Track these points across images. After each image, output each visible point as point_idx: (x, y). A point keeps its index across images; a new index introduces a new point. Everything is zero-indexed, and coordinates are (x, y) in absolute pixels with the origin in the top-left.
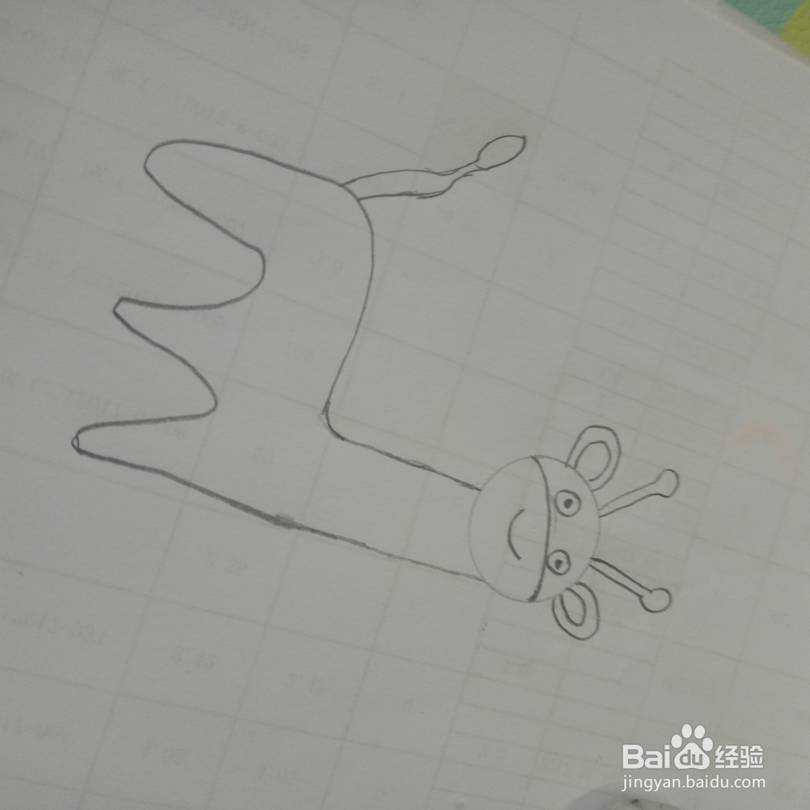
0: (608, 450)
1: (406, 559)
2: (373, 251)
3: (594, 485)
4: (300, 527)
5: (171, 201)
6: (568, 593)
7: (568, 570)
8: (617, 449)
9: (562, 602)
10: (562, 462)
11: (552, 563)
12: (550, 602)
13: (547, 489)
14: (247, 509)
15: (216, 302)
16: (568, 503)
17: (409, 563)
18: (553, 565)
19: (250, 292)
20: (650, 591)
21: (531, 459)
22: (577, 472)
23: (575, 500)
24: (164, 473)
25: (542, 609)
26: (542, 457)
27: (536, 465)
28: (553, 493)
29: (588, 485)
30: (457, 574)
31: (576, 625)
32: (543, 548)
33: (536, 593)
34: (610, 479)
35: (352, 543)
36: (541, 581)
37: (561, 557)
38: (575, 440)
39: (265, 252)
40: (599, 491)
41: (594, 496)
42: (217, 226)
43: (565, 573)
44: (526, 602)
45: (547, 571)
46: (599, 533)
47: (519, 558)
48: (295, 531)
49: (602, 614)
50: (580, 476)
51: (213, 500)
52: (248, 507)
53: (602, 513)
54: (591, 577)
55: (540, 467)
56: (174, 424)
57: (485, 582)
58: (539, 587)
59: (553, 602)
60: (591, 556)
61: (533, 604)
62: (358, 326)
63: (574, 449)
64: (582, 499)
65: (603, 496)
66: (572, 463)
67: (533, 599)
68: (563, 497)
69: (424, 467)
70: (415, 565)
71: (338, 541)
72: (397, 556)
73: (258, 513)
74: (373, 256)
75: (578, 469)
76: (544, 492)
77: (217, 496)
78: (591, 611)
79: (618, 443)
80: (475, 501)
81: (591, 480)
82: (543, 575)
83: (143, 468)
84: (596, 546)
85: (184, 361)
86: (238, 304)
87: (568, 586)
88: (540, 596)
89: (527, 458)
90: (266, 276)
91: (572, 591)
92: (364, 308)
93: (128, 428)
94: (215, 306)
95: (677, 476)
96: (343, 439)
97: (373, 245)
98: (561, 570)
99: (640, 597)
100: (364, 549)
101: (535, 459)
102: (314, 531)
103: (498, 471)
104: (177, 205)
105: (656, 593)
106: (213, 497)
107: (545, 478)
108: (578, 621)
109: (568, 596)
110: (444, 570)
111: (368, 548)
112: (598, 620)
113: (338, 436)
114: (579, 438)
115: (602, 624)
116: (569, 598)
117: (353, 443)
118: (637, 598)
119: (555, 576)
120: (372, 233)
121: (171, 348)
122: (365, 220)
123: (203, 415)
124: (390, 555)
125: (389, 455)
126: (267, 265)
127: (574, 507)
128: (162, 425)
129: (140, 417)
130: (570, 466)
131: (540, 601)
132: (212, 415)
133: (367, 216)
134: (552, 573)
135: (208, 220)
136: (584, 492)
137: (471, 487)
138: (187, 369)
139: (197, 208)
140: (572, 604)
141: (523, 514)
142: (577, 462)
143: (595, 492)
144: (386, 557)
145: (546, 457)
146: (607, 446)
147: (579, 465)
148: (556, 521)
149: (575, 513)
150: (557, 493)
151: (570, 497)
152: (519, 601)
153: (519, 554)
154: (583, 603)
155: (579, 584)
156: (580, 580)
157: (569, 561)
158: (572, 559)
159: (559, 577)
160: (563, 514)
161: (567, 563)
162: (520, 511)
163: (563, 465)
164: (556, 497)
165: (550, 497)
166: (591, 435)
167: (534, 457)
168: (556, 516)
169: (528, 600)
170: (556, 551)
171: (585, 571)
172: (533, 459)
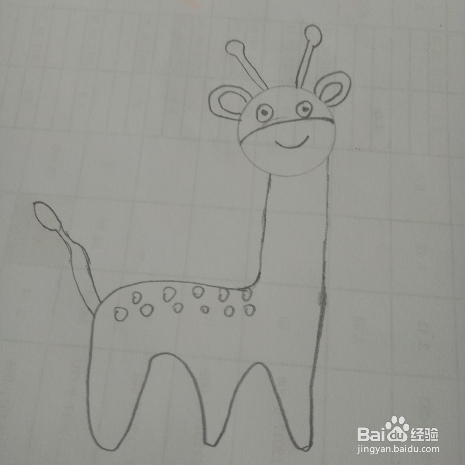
0: (223, 94)
1: (327, 213)
2: (133, 285)
3: (248, 98)
4: (324, 288)
5: (133, 427)
6: (323, 98)
7: (308, 102)
8: (221, 89)
9: (330, 100)
10: (239, 123)
11: (305, 114)
12: (331, 109)
13: (258, 129)
14: (320, 326)
15: (192, 380)
16: (264, 113)
17: (328, 210)
18: (307, 113)
19: (180, 359)
20: (309, 41)
21: (242, 146)
22: (242, 112)
23: (262, 108)
24: (311, 386)
25: (338, 113)
26: (239, 138)
27: (245, 141)
28: (260, 125)
29: (250, 102)
30: (328, 175)
31: (342, 87)
32: (297, 122)
33: (328, 119)
34: (242, 89)
35: (325, 250)
36: (319, 118)
38: (222, 119)
39: (150, 356)
41: (256, 96)
42: (141, 392)
43: (310, 103)
44: (335, 125)
45: (312, 116)
46: (279, 86)
47: (308, 137)
48: (327, 290)
49: (331, 72)
50: (244, 109)
51: (321, 349)
52: (319, 324)
53: (265, 88)
54: (309, 85)
55: (245, 138)
56: (278, 388)
57: (329, 156)
58: (323, 119)
59: (330, 107)
60: (295, 88)
61: (336, 120)
62: (184, 282)
64: (260, 104)
65: (254, 90)
66: (237, 117)
67: (332, 121)
68: (262, 118)
69: (265, 215)
70: (329, 206)
71: (326, 260)
72: (326, 218)
73: (322, 317)
74: (135, 284)
75: (241, 112)
76: (261, 131)
77: (317, 347)
78: (331, 79)
79: (216, 89)
80: (278, 176)
81: (246, 101)
82: (315, 118)
83: (311, 400)
84: (288, 86)
85: (236, 391)
86: (189, 366)
87: (318, 99)
88: (329, 116)
89: (242, 148)
90: (166, 351)
91: (321, 95)
92: (171, 281)
93: (288, 417)
94: (195, 380)
95: (228, 43)
96: (260, 273)
97: (128, 286)
98: (309, 106)
99: (314, 47)
100: (327, 242)
101: (241, 142)
102: (324, 278)
103: (255, 165)
104: (134, 422)
105: (309, 38)
106: (318, 350)
107: (252, 133)
108: (339, 87)
109: (325, 97)
110: (328, 185)
111: (326, 240)
112: (336, 73)
113: (259, 277)
114: (220, 116)
115: (338, 70)
117: (260, 266)
118: (315, 50)
119: (314, 110)
120: (121, 288)
121: (229, 402)
122: (113, 295)
123: (267, 370)
124: (327, 224)
125: (263, 241)
126: (159, 352)
127: (266, 108)
128: (281, 395)
129: (279, 411)
130: (240, 118)
131: (332, 116)
132: (266, 364)
133: (110, 295)
134: (313, 112)
135: (139, 399)
136: (254, 105)
137: (270, 180)
138: (240, 388)
139: (133, 408)
140: (328, 94)
141: (279, 142)
142: (236, 114)
143: (253, 96)
144: (328, 226)
145: (238, 135)
146: (221, 96)
147: (237, 112)
148: (278, 118)
149: (270, 106)
150: (260, 122)
151: (260, 112)
152: (336, 130)
153: (305, 137)
154: (327, 86)
155: (315, 92)
156: (313, 92)
157: (302, 103)
158: (300, 101)
159: (314, 107)
160: (273, 115)
161: (303, 104)
162: (277, 144)
163: (241, 122)
164: (262, 122)
165: (263, 126)
166: (217, 109)
167: (240, 144)
168: (275, 119)
169: (333, 124)
170: (298, 113)
171: (306, 90)
172: (242, 144)
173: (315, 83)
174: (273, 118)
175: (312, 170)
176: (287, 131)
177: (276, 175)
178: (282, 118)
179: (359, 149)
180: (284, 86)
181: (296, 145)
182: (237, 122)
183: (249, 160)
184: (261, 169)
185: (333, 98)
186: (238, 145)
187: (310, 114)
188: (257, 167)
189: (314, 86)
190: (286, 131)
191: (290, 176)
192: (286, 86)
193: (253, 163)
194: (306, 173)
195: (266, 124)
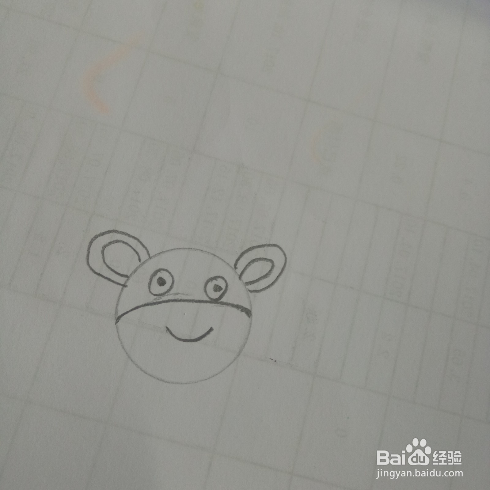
0: (111, 243)
3: (144, 256)
6: (243, 277)
7: (223, 278)
8: (111, 234)
9: (252, 283)
10: (122, 289)
11: (215, 295)
12: (251, 295)
13: (147, 304)
16: (162, 282)
18: (219, 294)
21: (119, 323)
22: (131, 275)
23: (159, 275)
26: (116, 312)
27: (125, 317)
28: (152, 299)
29: (145, 261)
31: (273, 267)
32: (202, 304)
34: (138, 240)
36: (233, 305)
37: (211, 286)
40: (150, 252)
41: (155, 256)
43: (226, 281)
44: (252, 320)
45: (224, 300)
47: (211, 330)
50: (135, 271)
54: (230, 256)
55: (124, 314)
58: (237, 307)
59: (251, 291)
63: (109, 279)
64: (158, 269)
65: (154, 247)
66: (122, 280)
67: (248, 313)
75: (129, 275)
76: (150, 307)
78: (260, 253)
79: (104, 233)
80: (158, 379)
81: (140, 260)
82: (227, 304)
87: (237, 277)
88: (247, 306)
89: (117, 328)
91: (242, 273)
98: (223, 286)
101: (118, 319)
103: (129, 357)
107: (137, 308)
108: (269, 266)
109: (247, 277)
112: (269, 245)
114: (99, 275)
115: (272, 242)
116: (248, 276)
119: (228, 292)
127: (165, 275)
130: (125, 283)
131: (251, 306)
134: (226, 294)
136: (150, 267)
141: (171, 329)
142: (122, 275)
143: (151, 256)
145: (117, 308)
146: (107, 245)
147: (124, 273)
148: (178, 294)
149: (170, 273)
150: (152, 294)
151: (155, 279)
152: (250, 327)
153: (207, 329)
154: (254, 261)
155: (235, 267)
156: (233, 266)
157: (215, 278)
158: (213, 275)
159: (229, 287)
160: (171, 287)
161: (217, 280)
162: (168, 332)
163: (125, 289)
164: (155, 295)
165: (155, 301)
167: (117, 320)
168: (173, 294)
169: (249, 317)
170: (205, 291)
171: (225, 261)
172: (118, 321)
173: (239, 254)
174: (171, 292)
175: (206, 379)
176: (186, 314)
177: (154, 378)
178: (184, 294)
179: (275, 361)
180: (196, 250)
181: (193, 338)
182: (121, 287)
183: (123, 348)
184: (136, 364)
185: (258, 280)
186: (114, 321)
187: (221, 297)
188: (132, 360)
189: (236, 258)
190: (184, 314)
191: (173, 383)
192: (200, 250)
193: (127, 353)
194: (195, 382)
195: (158, 299)
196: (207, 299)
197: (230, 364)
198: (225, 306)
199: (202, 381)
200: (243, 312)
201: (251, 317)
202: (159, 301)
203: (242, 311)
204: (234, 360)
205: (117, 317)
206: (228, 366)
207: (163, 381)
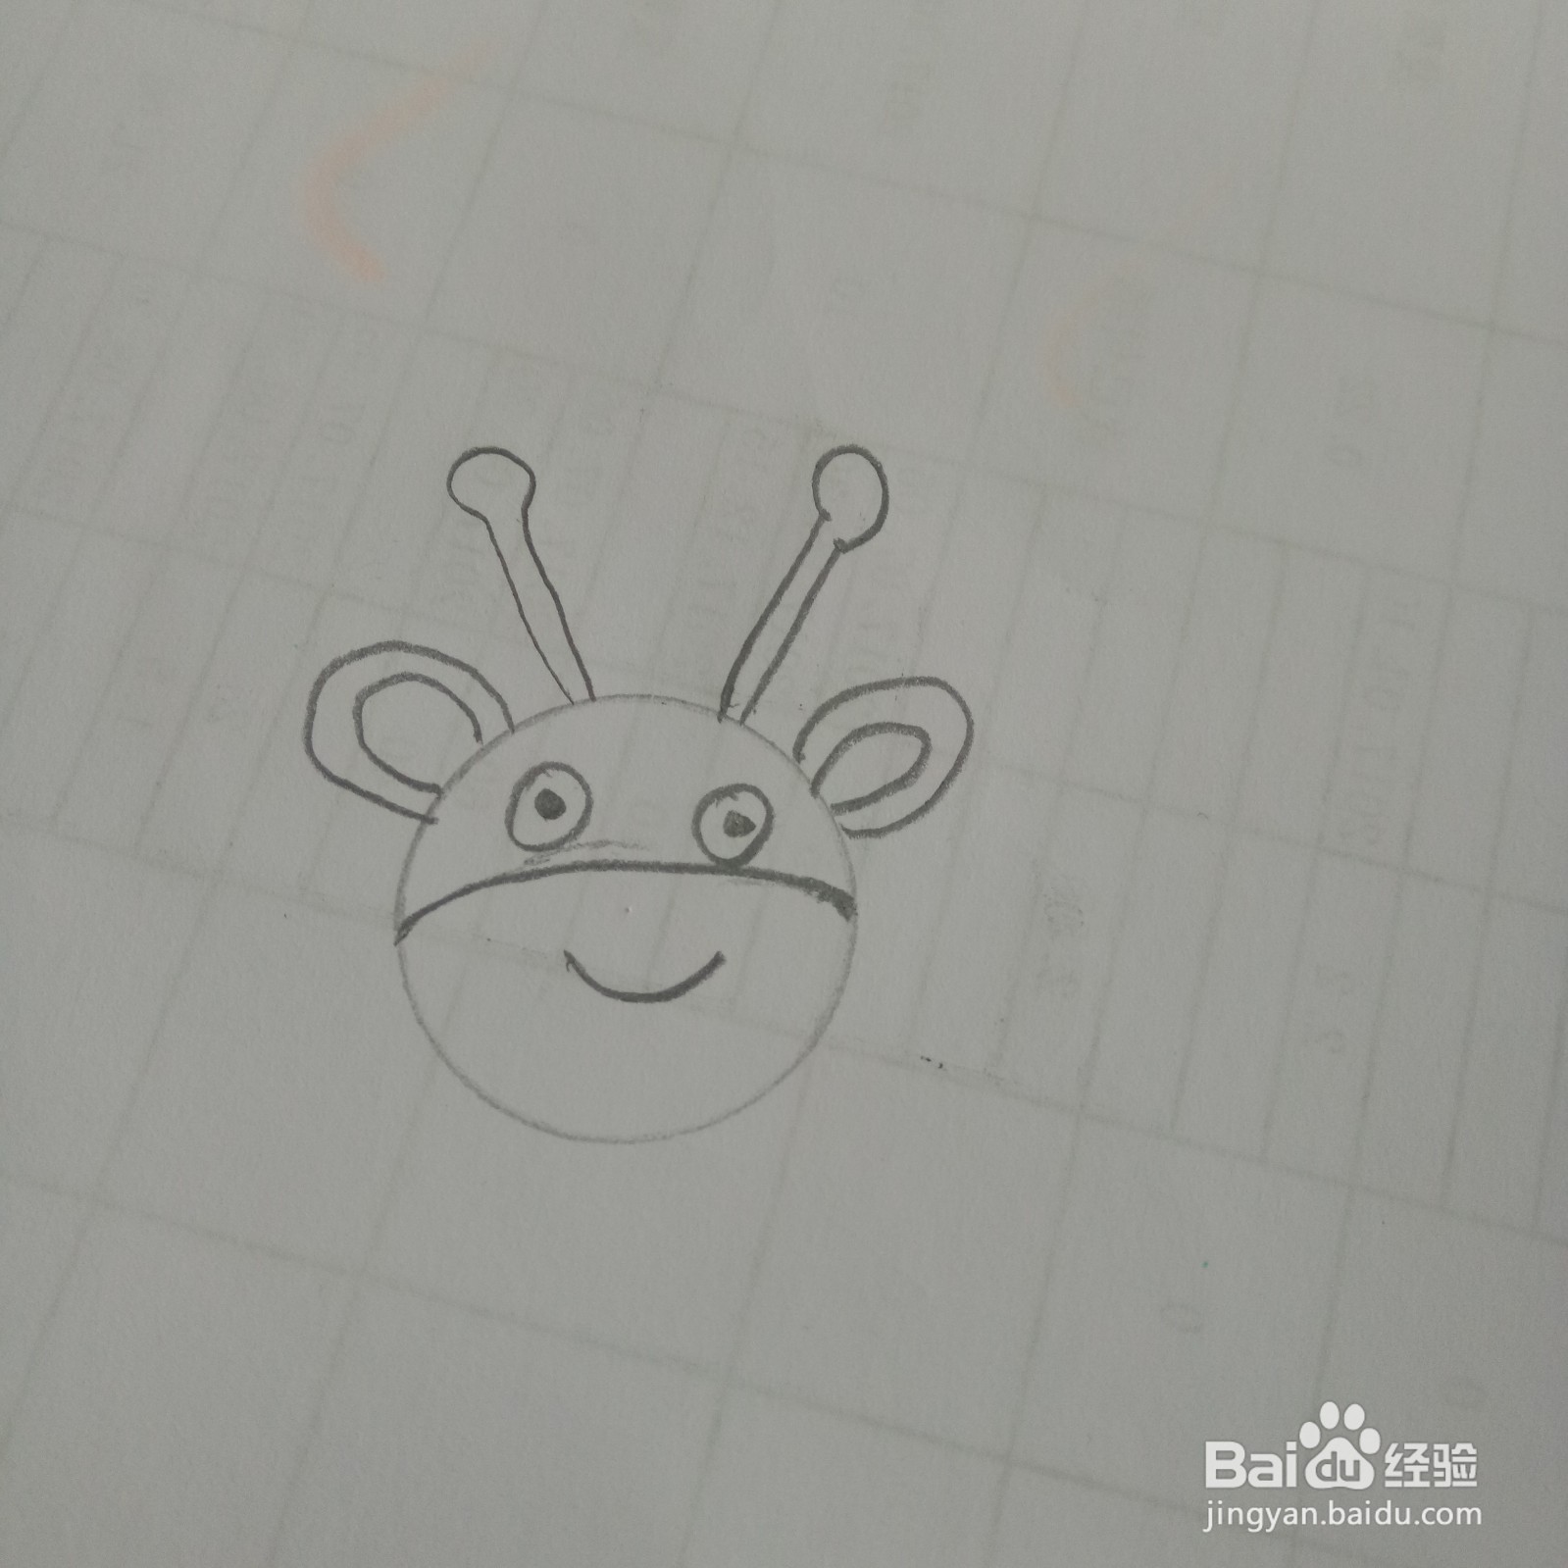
0: (384, 683)
3: (493, 724)
6: (826, 788)
7: (756, 791)
8: (384, 655)
9: (855, 804)
10: (420, 832)
11: (730, 848)
13: (503, 879)
16: (551, 806)
18: (743, 842)
20: (824, 516)
21: (405, 942)
22: (450, 783)
23: (542, 783)
26: (399, 905)
27: (425, 923)
28: (516, 861)
29: (497, 740)
31: (926, 751)
32: (687, 877)
33: (827, 893)
34: (474, 673)
36: (790, 881)
37: (715, 817)
38: (349, 794)
40: (511, 710)
41: (527, 723)
43: (766, 802)
44: (856, 927)
45: (759, 862)
46: (643, 697)
47: (717, 960)
50: (463, 771)
53: (579, 692)
54: (779, 719)
55: (425, 911)
58: (807, 884)
59: (852, 834)
60: (715, 720)
61: (862, 901)
63: (376, 799)
64: (537, 763)
65: (528, 692)
66: (420, 802)
67: (844, 904)
68: (534, 828)
75: (442, 785)
76: (511, 887)
78: (881, 709)
79: (362, 653)
80: (536, 1126)
81: (478, 735)
82: (770, 876)
84: (684, 703)
87: (806, 788)
88: (839, 882)
89: (401, 955)
91: (822, 773)
95: (465, 457)
98: (757, 816)
101: (405, 927)
103: (440, 1053)
107: (467, 890)
108: (913, 749)
109: (837, 788)
112: (911, 682)
114: (344, 783)
116: (840, 784)
118: (844, 559)
119: (773, 837)
127: (560, 784)
130: (431, 809)
131: (852, 881)
134: (766, 844)
136: (514, 758)
141: (580, 958)
142: (418, 786)
143: (516, 721)
145: (400, 890)
146: (371, 691)
147: (427, 778)
148: (604, 843)
149: (579, 778)
150: (518, 843)
151: (529, 798)
152: (851, 952)
153: (705, 960)
154: (859, 734)
155: (798, 755)
156: (790, 753)
157: (731, 791)
158: (722, 782)
159: (777, 821)
160: (583, 822)
161: (734, 798)
162: (570, 966)
163: (429, 829)
164: (527, 848)
165: (528, 868)
166: (337, 748)
167: (399, 932)
168: (588, 844)
169: (847, 918)
170: (698, 836)
171: (761, 737)
172: (405, 936)
173: (809, 713)
174: (583, 838)
175: (700, 1128)
176: (630, 909)
177: (524, 1122)
178: (624, 846)
179: (941, 1066)
180: (665, 700)
181: (654, 989)
182: (415, 823)
183: (420, 1022)
184: (462, 1077)
185: (875, 797)
186: (392, 935)
187: (751, 852)
188: (449, 1064)
189: (801, 724)
190: (627, 910)
191: (585, 1139)
192: (676, 700)
193: (432, 1041)
194: (664, 1138)
195: (540, 862)
196: (704, 860)
197: (784, 1076)
198: (764, 882)
199: (685, 1132)
200: (828, 900)
201: (853, 918)
202: (542, 866)
203: (822, 897)
204: (798, 1062)
205: (400, 921)
206: (777, 1083)
207: (555, 1133)
